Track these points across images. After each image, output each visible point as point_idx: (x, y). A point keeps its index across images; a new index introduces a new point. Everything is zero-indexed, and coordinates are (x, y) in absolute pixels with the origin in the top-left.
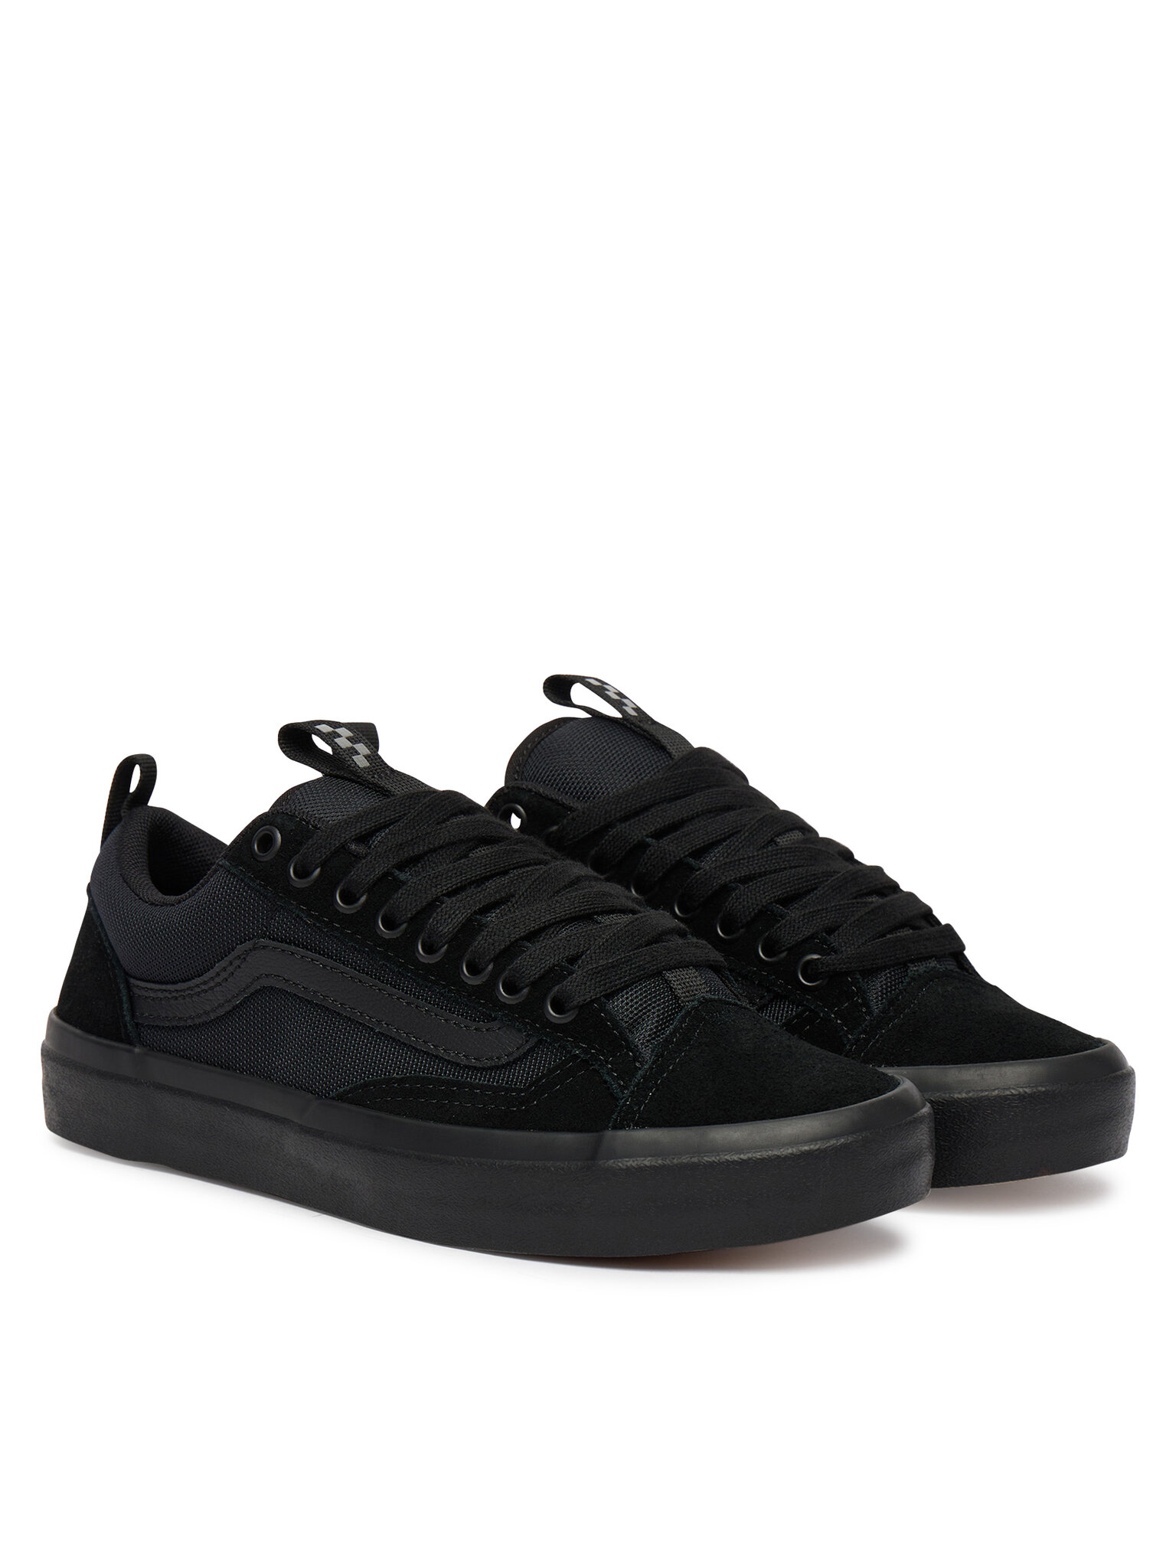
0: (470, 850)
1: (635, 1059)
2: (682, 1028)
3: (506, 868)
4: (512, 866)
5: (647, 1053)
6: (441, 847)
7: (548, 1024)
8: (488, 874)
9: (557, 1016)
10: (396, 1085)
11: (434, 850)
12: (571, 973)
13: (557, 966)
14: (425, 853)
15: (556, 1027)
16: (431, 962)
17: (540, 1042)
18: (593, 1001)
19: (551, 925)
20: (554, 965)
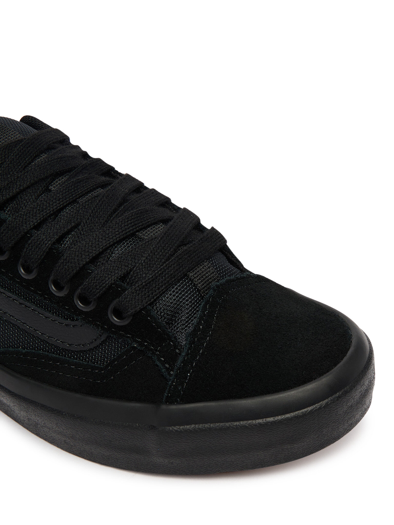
0: (50, 184)
1: (176, 347)
2: (205, 315)
3: (74, 198)
4: (78, 196)
5: (183, 340)
6: (28, 187)
7: (113, 325)
8: (62, 206)
9: (118, 320)
10: (22, 356)
11: (24, 190)
12: (124, 290)
13: (113, 284)
14: (18, 193)
15: (119, 328)
16: (30, 278)
17: (108, 337)
18: (141, 310)
19: (107, 248)
20: (112, 284)
